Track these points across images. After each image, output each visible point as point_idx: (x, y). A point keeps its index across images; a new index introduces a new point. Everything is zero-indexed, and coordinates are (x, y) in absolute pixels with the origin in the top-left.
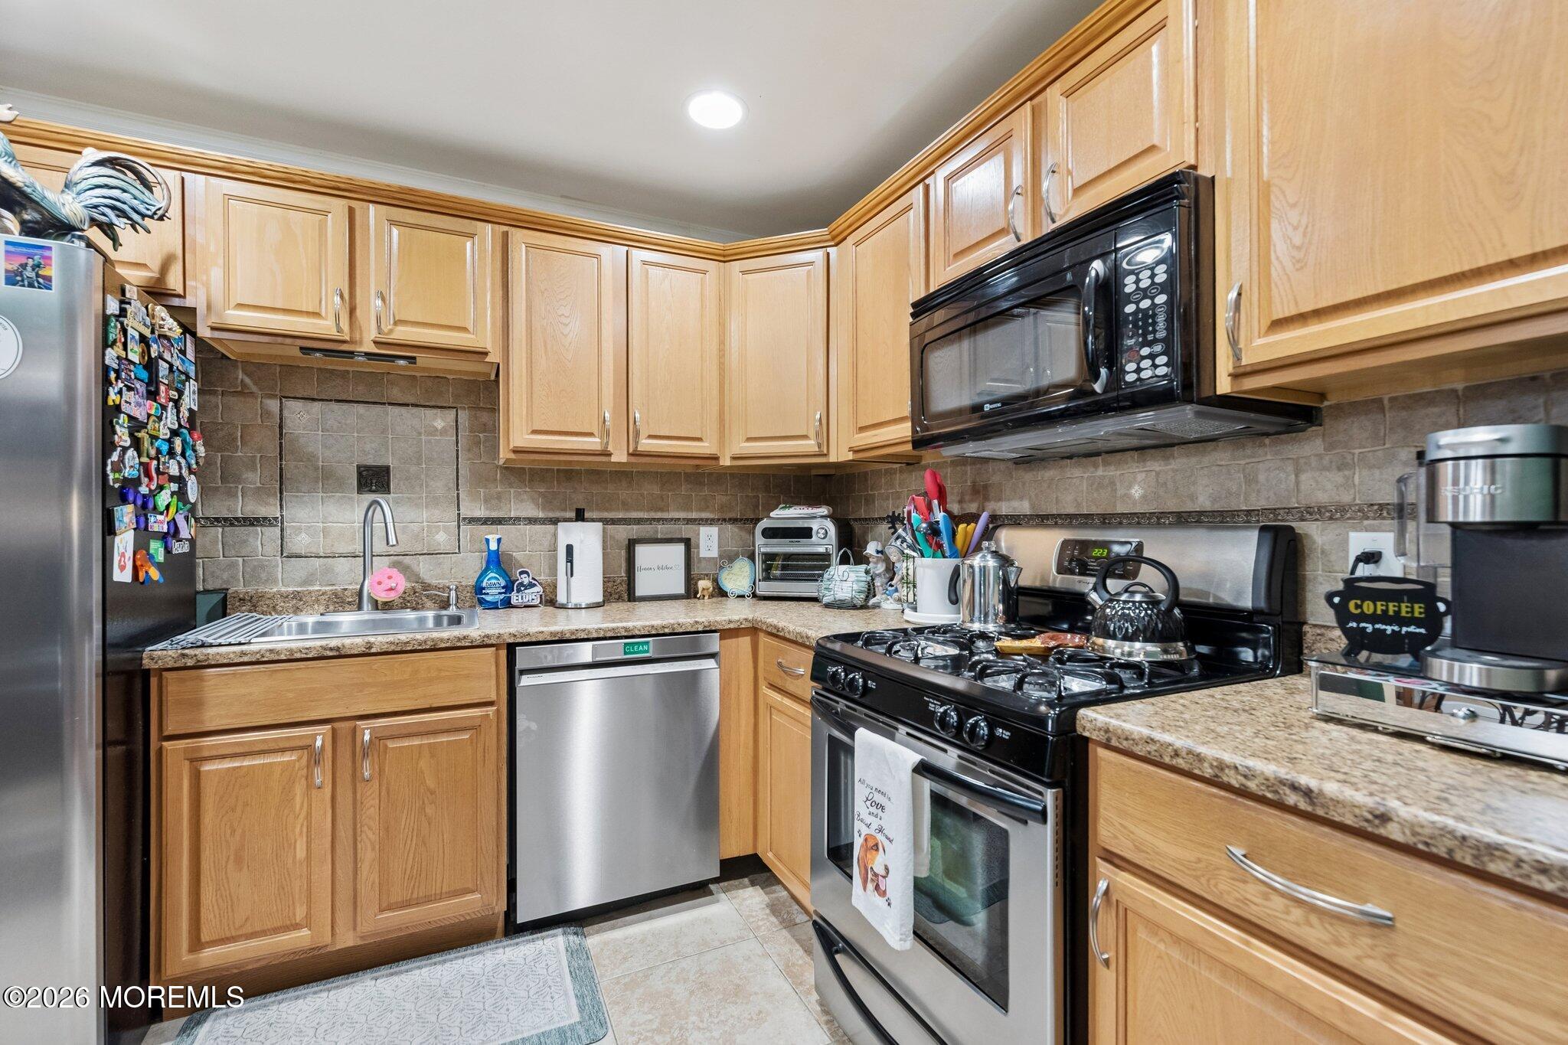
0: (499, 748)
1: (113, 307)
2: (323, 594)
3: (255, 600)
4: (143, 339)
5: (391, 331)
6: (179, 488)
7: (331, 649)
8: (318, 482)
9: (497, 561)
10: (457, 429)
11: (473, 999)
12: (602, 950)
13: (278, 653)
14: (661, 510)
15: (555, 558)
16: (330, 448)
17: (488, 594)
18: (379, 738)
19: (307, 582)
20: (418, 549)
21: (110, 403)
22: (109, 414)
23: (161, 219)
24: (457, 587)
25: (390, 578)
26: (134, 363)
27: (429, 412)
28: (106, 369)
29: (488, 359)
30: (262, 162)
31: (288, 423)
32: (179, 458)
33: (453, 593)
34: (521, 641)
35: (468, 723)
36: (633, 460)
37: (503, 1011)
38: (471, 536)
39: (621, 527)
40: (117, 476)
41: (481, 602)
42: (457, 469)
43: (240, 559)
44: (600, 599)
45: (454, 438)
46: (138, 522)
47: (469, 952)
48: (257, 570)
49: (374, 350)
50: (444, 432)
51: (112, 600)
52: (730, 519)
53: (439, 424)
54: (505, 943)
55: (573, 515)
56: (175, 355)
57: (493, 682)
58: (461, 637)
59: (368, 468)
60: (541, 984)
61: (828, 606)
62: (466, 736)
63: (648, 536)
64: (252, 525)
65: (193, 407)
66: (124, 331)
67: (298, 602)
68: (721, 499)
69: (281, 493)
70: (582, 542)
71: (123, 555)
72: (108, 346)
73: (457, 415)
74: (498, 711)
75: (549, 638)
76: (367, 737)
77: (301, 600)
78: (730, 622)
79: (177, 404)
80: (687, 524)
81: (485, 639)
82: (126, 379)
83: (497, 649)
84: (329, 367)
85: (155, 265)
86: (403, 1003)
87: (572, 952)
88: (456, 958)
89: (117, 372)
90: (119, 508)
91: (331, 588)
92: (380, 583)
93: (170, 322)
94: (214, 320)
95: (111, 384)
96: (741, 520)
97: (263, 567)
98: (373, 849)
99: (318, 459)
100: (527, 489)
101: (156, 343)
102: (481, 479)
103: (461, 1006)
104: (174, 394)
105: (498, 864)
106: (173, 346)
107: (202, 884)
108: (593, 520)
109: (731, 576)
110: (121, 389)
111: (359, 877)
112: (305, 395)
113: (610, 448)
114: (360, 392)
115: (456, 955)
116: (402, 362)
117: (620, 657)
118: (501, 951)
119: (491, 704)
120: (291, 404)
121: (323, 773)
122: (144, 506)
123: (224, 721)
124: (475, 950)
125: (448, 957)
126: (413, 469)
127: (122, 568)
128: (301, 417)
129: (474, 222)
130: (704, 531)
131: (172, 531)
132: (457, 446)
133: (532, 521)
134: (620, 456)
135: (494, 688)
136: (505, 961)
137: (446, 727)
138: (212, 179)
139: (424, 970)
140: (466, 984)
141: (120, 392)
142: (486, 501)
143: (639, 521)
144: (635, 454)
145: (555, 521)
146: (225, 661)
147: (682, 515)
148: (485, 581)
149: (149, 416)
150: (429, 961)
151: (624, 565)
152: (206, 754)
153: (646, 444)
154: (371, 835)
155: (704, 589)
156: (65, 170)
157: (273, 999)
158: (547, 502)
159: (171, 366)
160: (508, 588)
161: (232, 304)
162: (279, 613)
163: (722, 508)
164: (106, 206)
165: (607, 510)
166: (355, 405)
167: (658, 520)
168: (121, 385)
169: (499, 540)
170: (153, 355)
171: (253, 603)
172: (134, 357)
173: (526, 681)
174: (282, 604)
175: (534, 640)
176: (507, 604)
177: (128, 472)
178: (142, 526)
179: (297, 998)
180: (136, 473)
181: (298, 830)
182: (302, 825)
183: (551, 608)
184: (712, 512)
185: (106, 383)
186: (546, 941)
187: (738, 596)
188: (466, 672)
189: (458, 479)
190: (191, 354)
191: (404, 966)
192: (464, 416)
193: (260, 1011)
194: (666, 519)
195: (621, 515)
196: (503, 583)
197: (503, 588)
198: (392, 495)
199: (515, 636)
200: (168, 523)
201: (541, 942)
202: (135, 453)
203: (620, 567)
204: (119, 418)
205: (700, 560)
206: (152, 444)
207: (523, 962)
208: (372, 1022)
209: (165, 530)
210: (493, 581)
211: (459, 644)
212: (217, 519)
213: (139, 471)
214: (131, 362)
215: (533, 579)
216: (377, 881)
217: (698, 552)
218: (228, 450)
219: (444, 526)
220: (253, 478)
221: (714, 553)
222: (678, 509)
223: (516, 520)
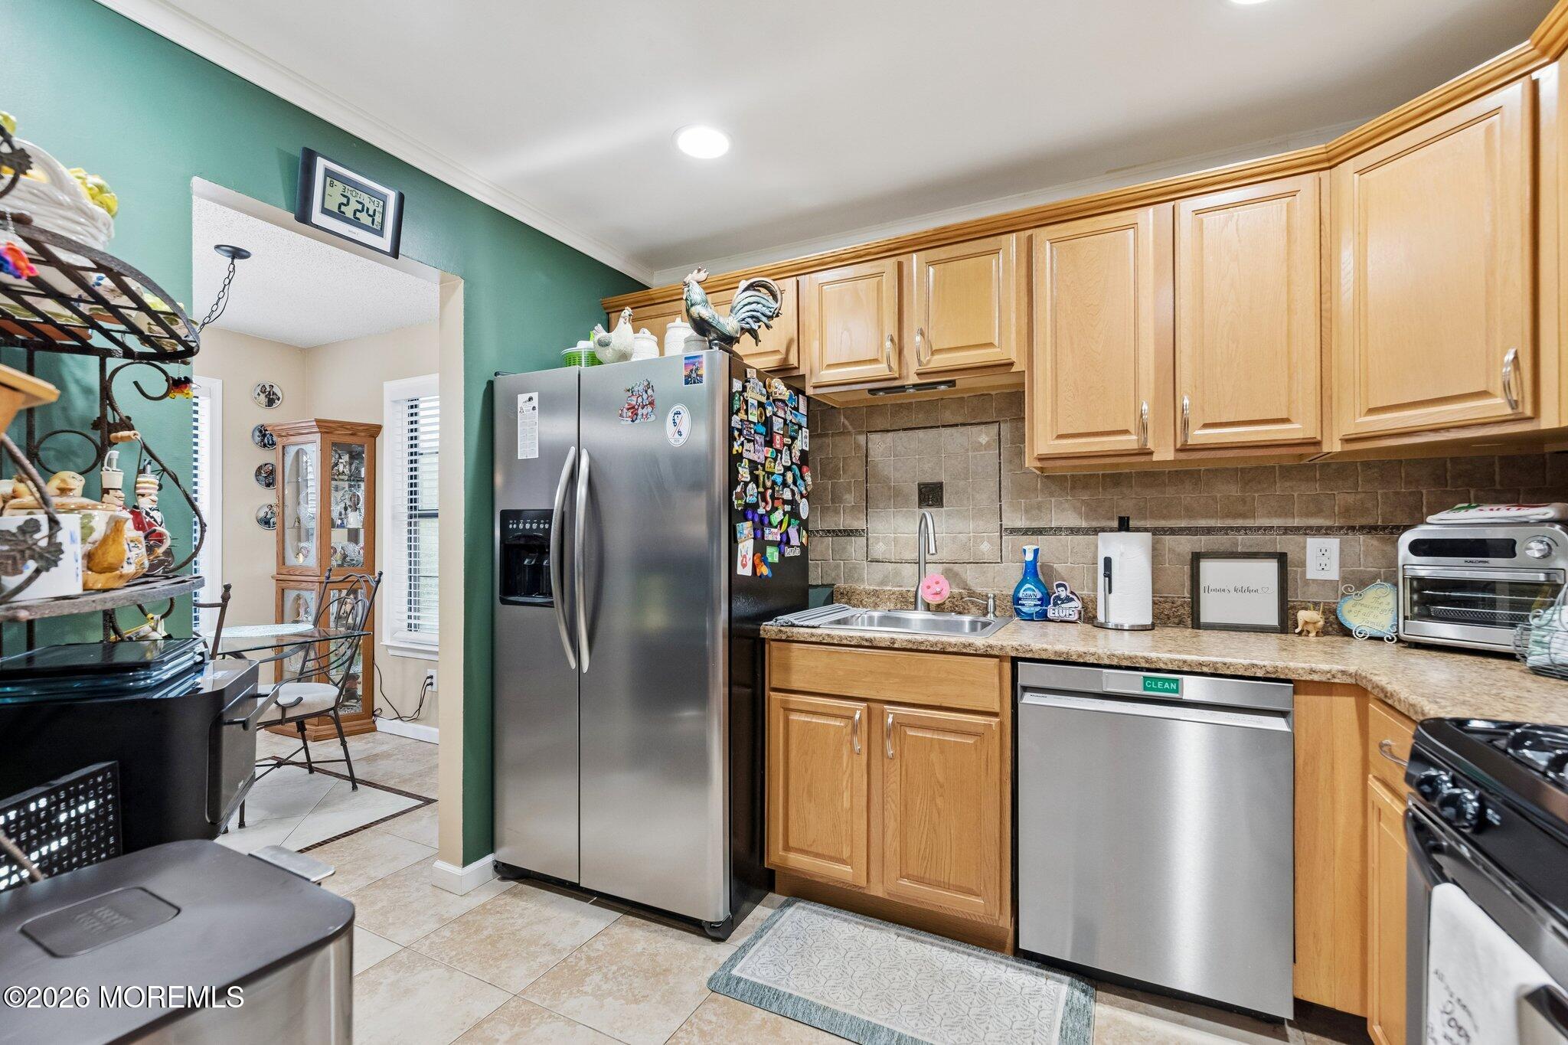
0: (1002, 760)
1: (737, 385)
2: (893, 593)
3: (849, 594)
4: (761, 405)
5: (929, 362)
6: (792, 508)
7: (866, 640)
8: (890, 499)
9: (1032, 571)
10: (1000, 442)
11: (963, 998)
12: (1109, 1026)
13: (832, 637)
14: (1244, 516)
15: (1096, 571)
16: (899, 470)
17: (1023, 605)
18: (900, 724)
19: (883, 583)
20: (965, 557)
21: (735, 452)
22: (734, 460)
23: (777, 316)
24: (995, 596)
25: (937, 583)
26: (754, 423)
27: (975, 429)
28: (731, 429)
29: (1014, 369)
30: (839, 250)
31: (871, 452)
32: (792, 486)
33: (991, 602)
34: (1023, 656)
35: (972, 729)
36: (1183, 456)
37: (983, 1026)
38: (1012, 548)
39: (1183, 539)
40: (740, 502)
41: (1018, 612)
42: (1000, 480)
43: (842, 562)
44: (1148, 620)
45: (998, 451)
46: (755, 534)
47: (976, 952)
48: (852, 573)
49: (918, 381)
50: (988, 446)
51: (737, 586)
52: (1362, 528)
53: (984, 439)
54: (1010, 962)
55: (1115, 524)
56: (788, 412)
57: (996, 694)
58: (967, 644)
59: (926, 485)
60: (1028, 1023)
61: (1538, 671)
62: (970, 741)
63: (1222, 549)
64: (849, 535)
65: (804, 448)
66: (746, 402)
67: (875, 598)
68: (1345, 498)
69: (867, 510)
70: (1122, 554)
71: (745, 557)
72: (733, 414)
73: (1000, 428)
74: (1001, 724)
75: (1053, 657)
76: (890, 720)
77: (878, 597)
78: (1313, 671)
79: (790, 447)
80: (1284, 534)
81: (989, 649)
82: (747, 435)
83: (1001, 661)
84: (898, 402)
85: (783, 350)
86: (909, 968)
87: (1071, 1009)
88: (964, 953)
89: (740, 431)
90: (740, 524)
91: (898, 589)
92: (929, 587)
93: (782, 388)
94: (814, 381)
95: (735, 439)
96: (1384, 528)
97: (855, 568)
98: (896, 820)
99: (891, 480)
100: (1069, 498)
101: (771, 405)
102: (1022, 490)
103: (950, 999)
104: (788, 441)
105: (1001, 876)
106: (787, 405)
107: (790, 804)
108: (1138, 530)
109: (1358, 608)
110: (743, 442)
111: (885, 840)
112: (882, 428)
113: (1150, 445)
114: (919, 418)
115: (965, 950)
116: (943, 387)
117: (1137, 692)
118: (1003, 967)
119: (995, 714)
120: (873, 437)
121: (860, 741)
122: (762, 522)
123: (802, 685)
124: (981, 954)
125: (957, 947)
126: (962, 483)
127: (744, 566)
128: (880, 445)
129: (999, 237)
130: (1313, 543)
131: (785, 540)
132: (1000, 459)
133: (1074, 531)
134: (1164, 453)
135: (997, 699)
136: (1003, 980)
137: (953, 727)
138: (813, 275)
139: (935, 948)
140: (962, 981)
141: (742, 444)
142: (1027, 511)
143: (1209, 531)
144: (1184, 449)
145: (1096, 531)
146: (802, 639)
147: (1276, 522)
148: (1022, 591)
149: (766, 458)
150: (941, 943)
151: (1188, 584)
152: (792, 707)
153: (1199, 435)
154: (893, 806)
155: (1306, 623)
156: (729, 302)
157: (831, 912)
158: (1092, 511)
159: (785, 420)
160: (1045, 600)
161: (824, 366)
162: (864, 607)
163: (1346, 511)
164: (749, 317)
165: (1164, 518)
166: (917, 431)
167: (1238, 529)
168: (742, 439)
169: (1036, 552)
170: (768, 415)
171: (849, 597)
172: (754, 418)
173: (1028, 699)
174: (866, 599)
175: (1037, 657)
176: (1043, 617)
177: (751, 499)
178: (759, 536)
179: (845, 920)
180: (755, 499)
181: (844, 783)
182: (847, 781)
183: (1090, 626)
184: (1326, 517)
185: (732, 439)
186: (1049, 982)
187: (1370, 638)
188: (971, 679)
189: (1000, 491)
190: (803, 409)
191: (923, 936)
192: (1005, 428)
193: (821, 917)
194: (1250, 528)
195: (1183, 524)
196: (1039, 595)
197: (1039, 600)
198: (945, 508)
199: (1017, 650)
200: (781, 534)
201: (1044, 980)
202: (754, 486)
203: (1183, 585)
204: (742, 462)
205: (1307, 582)
206: (768, 478)
207: (1019, 990)
208: (882, 970)
209: (779, 539)
210: (1029, 592)
211: (965, 651)
212: (829, 531)
213: (757, 497)
214: (751, 422)
215: (1072, 593)
216: (898, 849)
217: (1304, 573)
218: (835, 478)
219: (988, 537)
220: (850, 498)
221: (1333, 573)
222: (1269, 515)
223: (1058, 531)
